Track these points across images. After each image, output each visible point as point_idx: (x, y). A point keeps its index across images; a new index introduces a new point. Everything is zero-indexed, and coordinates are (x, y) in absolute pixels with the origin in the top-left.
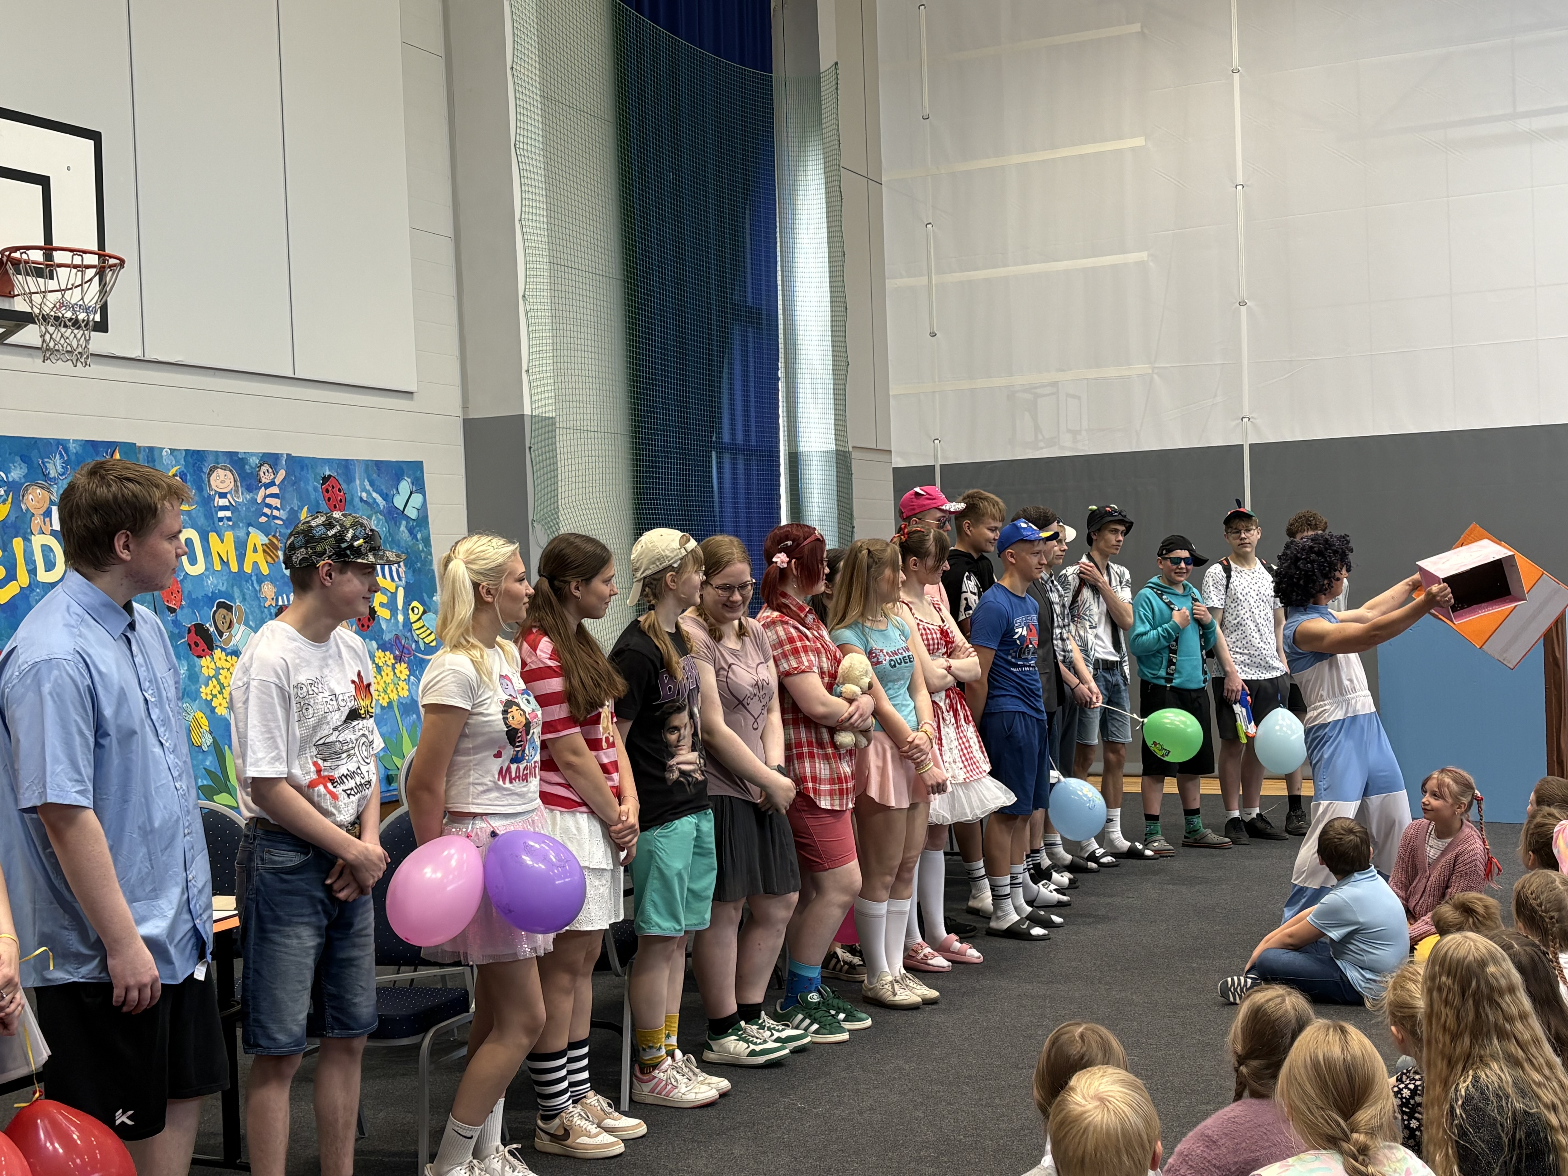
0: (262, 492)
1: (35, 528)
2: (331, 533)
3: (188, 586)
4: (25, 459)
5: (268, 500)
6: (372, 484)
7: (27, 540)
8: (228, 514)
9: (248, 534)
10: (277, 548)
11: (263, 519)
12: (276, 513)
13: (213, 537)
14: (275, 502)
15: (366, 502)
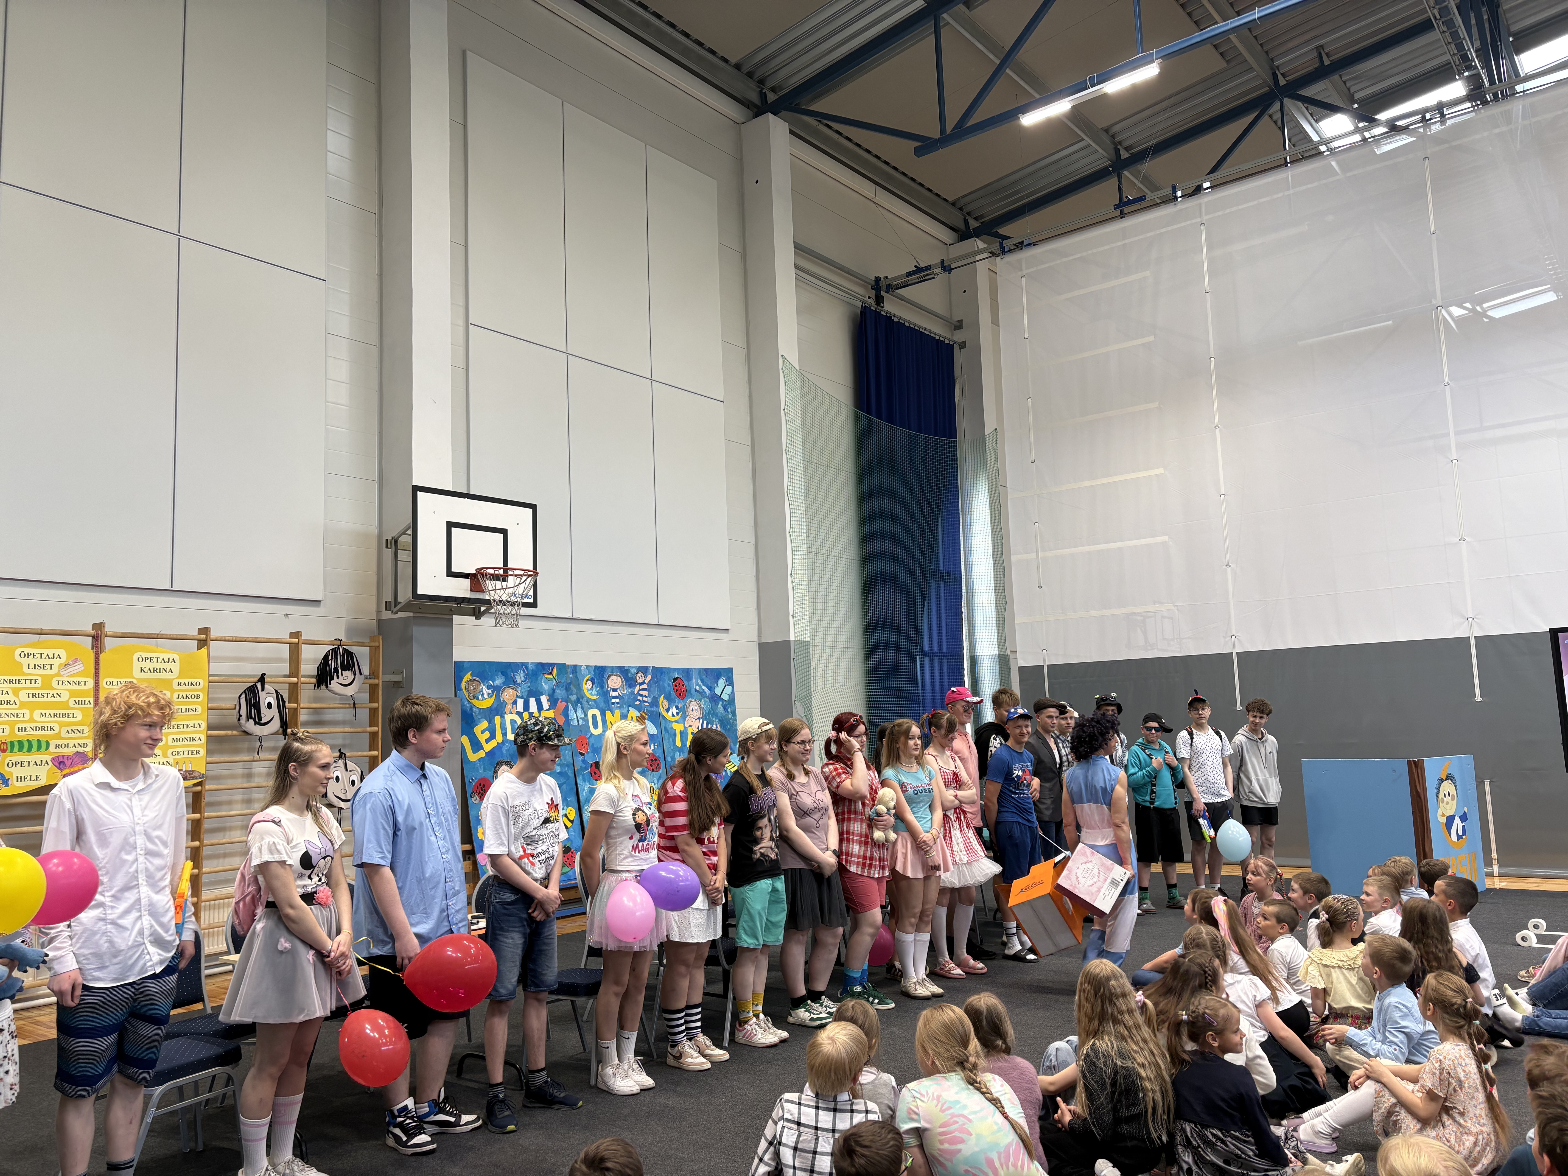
0: (637, 688)
1: (507, 711)
2: (537, 728)
3: (592, 741)
4: (504, 674)
5: (641, 692)
6: (702, 681)
7: (502, 717)
8: (618, 700)
9: (628, 711)
10: (644, 718)
11: (637, 703)
12: (645, 699)
13: (608, 713)
14: (645, 693)
15: (698, 692)
